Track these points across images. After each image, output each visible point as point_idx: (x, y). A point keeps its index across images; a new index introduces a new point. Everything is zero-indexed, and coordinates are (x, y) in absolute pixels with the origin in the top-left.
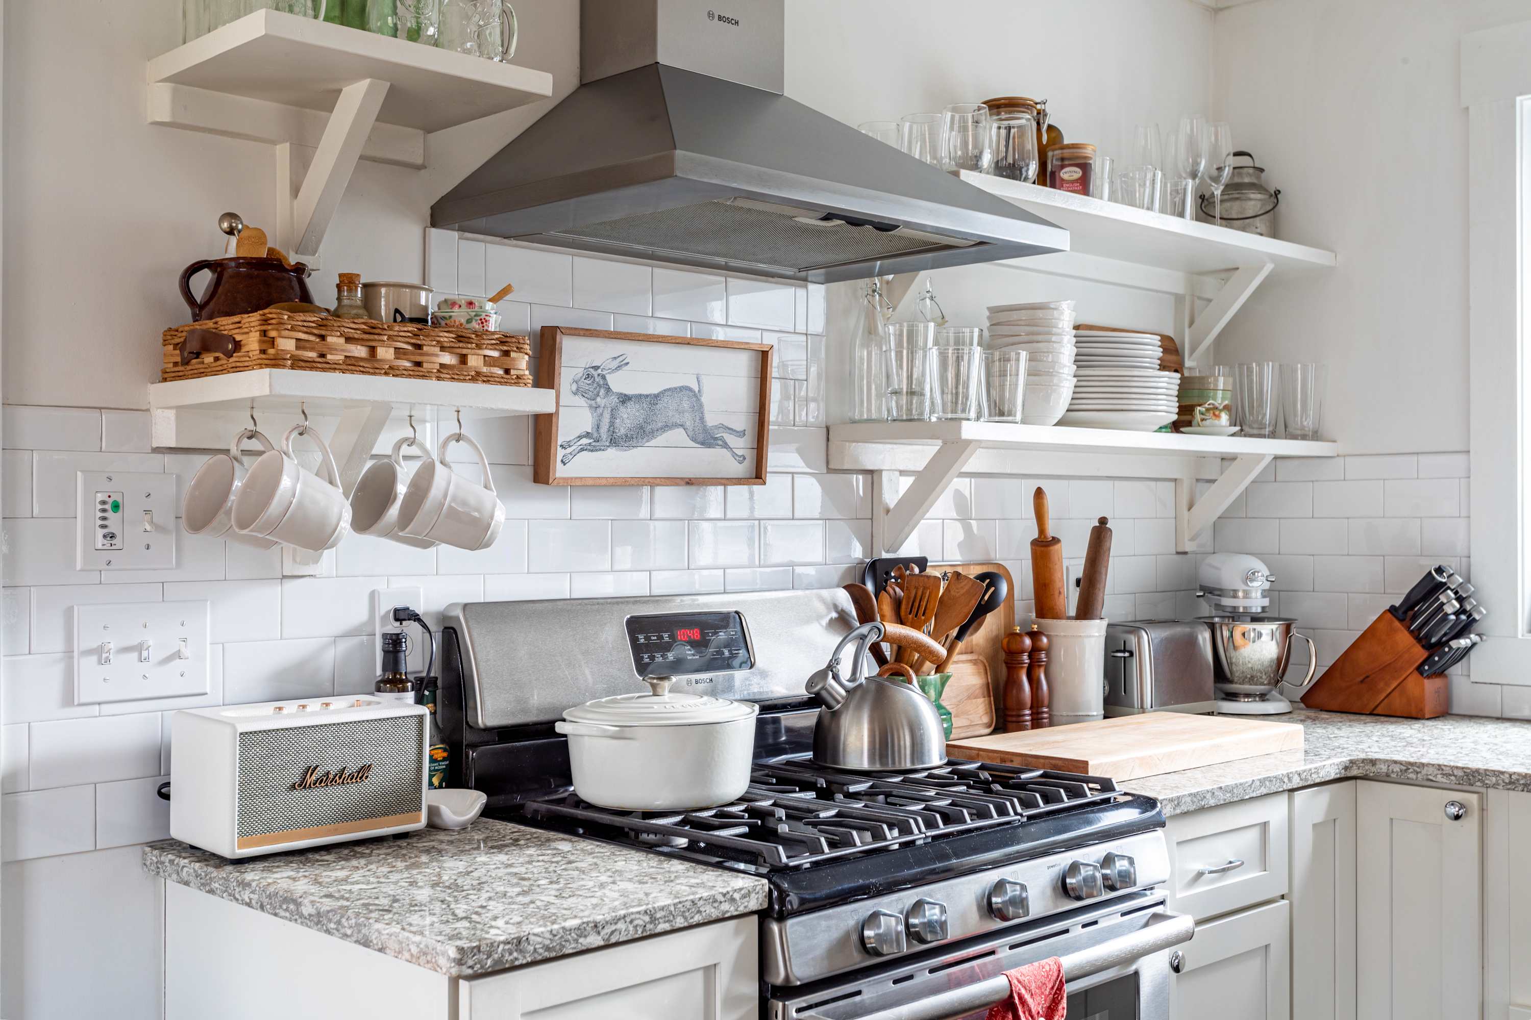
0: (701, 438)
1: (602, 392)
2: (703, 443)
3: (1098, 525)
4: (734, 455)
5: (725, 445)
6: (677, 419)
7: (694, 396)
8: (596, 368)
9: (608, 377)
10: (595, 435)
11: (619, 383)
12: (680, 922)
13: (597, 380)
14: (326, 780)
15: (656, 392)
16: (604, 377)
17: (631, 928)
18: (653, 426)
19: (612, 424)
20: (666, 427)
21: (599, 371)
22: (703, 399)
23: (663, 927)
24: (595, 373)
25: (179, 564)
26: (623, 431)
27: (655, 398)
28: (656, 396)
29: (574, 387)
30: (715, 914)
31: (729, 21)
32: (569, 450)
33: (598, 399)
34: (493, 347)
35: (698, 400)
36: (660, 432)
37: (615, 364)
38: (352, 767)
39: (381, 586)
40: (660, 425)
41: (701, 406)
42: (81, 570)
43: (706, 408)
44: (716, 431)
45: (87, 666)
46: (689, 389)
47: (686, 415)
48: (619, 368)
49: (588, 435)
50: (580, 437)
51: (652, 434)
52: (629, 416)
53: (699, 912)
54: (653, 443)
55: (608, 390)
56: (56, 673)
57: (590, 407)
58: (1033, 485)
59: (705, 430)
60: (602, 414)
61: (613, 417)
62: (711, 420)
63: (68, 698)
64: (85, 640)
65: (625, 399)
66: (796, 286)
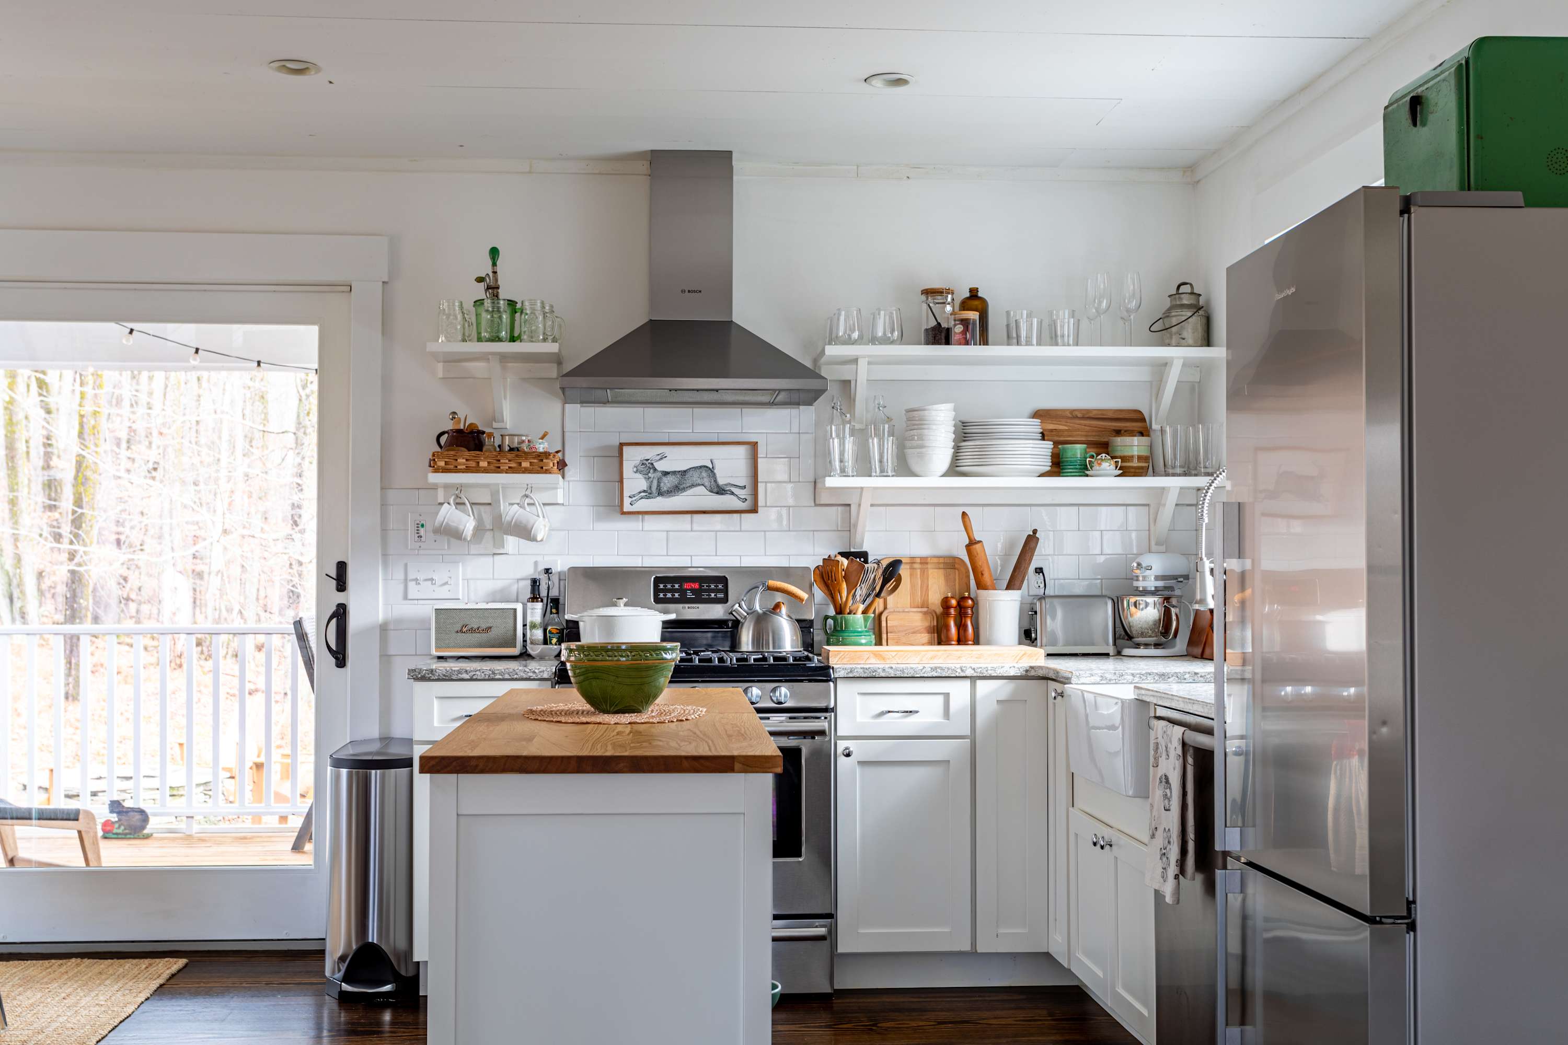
0: (715, 490)
1: (652, 471)
2: (717, 493)
3: (1032, 534)
4: (739, 498)
5: (733, 493)
6: (699, 481)
7: (711, 471)
8: (648, 460)
9: (654, 464)
10: (649, 491)
11: (661, 466)
12: (507, 676)
13: (648, 465)
14: (472, 630)
15: (685, 469)
16: (652, 464)
17: (483, 674)
18: (684, 486)
19: (658, 486)
20: (693, 486)
21: (649, 461)
22: (715, 471)
23: (498, 677)
24: (647, 463)
25: (449, 548)
26: (665, 489)
27: (684, 473)
28: (685, 471)
29: (635, 469)
30: (525, 676)
31: (694, 291)
32: (634, 499)
33: (650, 475)
34: (534, 458)
35: (712, 472)
36: (689, 488)
37: (659, 457)
38: (484, 626)
39: (539, 559)
40: (688, 485)
41: (714, 474)
42: (411, 549)
43: (718, 475)
44: (725, 487)
45: (411, 585)
46: (707, 467)
47: (705, 479)
48: (661, 459)
49: (644, 491)
50: (640, 492)
51: (684, 489)
52: (668, 482)
53: (517, 674)
54: (685, 493)
55: (655, 470)
56: (401, 587)
57: (645, 478)
58: (960, 510)
59: (718, 486)
60: (652, 481)
61: (659, 483)
62: (721, 481)
63: (406, 597)
64: (411, 576)
65: (666, 474)
66: (790, 408)
